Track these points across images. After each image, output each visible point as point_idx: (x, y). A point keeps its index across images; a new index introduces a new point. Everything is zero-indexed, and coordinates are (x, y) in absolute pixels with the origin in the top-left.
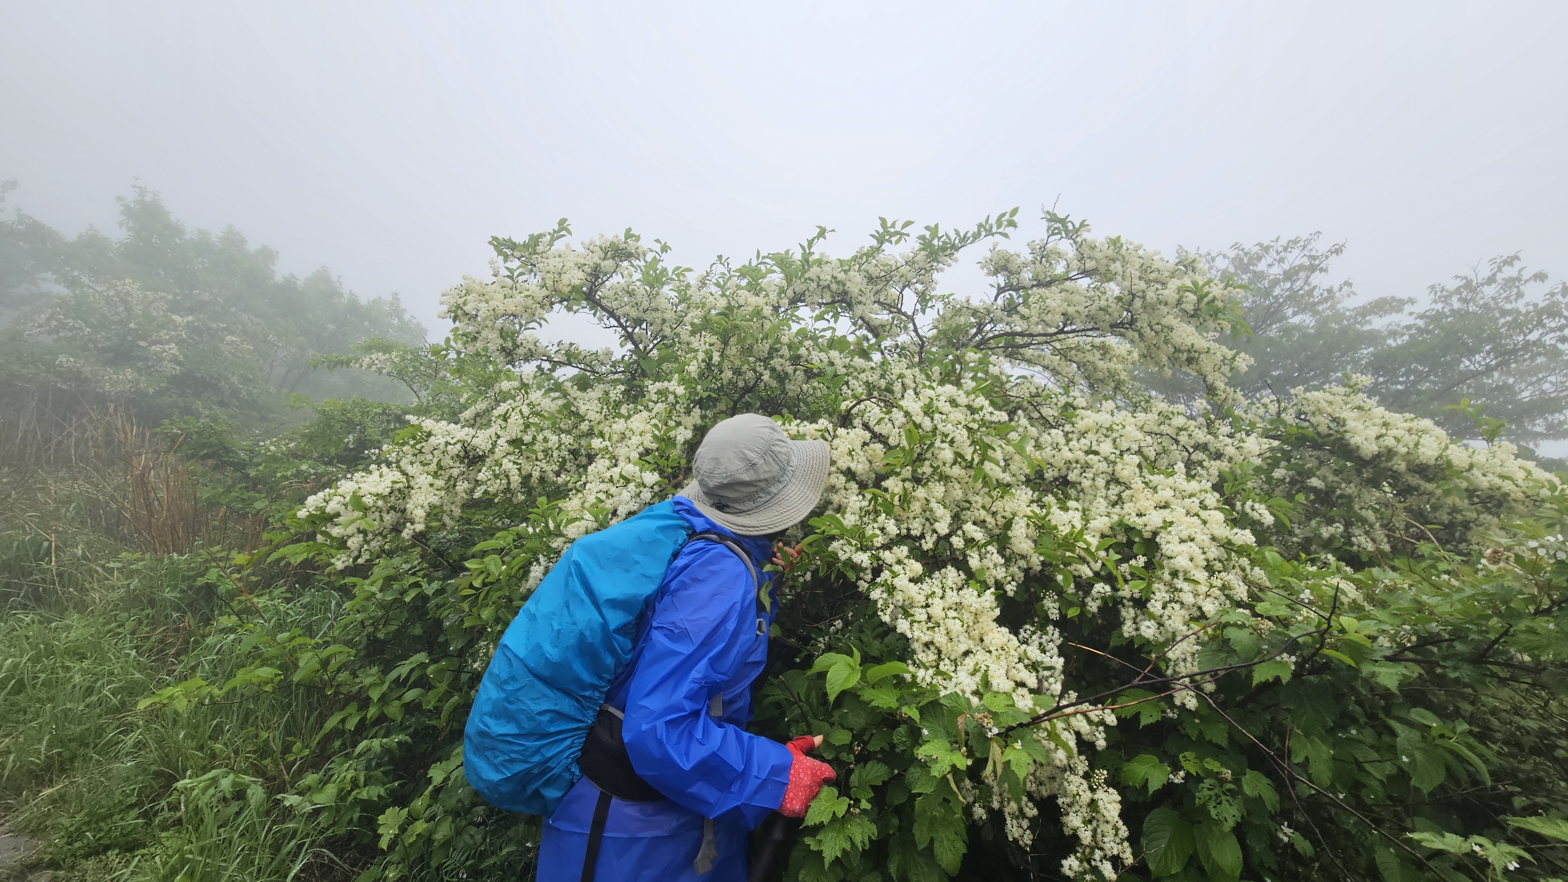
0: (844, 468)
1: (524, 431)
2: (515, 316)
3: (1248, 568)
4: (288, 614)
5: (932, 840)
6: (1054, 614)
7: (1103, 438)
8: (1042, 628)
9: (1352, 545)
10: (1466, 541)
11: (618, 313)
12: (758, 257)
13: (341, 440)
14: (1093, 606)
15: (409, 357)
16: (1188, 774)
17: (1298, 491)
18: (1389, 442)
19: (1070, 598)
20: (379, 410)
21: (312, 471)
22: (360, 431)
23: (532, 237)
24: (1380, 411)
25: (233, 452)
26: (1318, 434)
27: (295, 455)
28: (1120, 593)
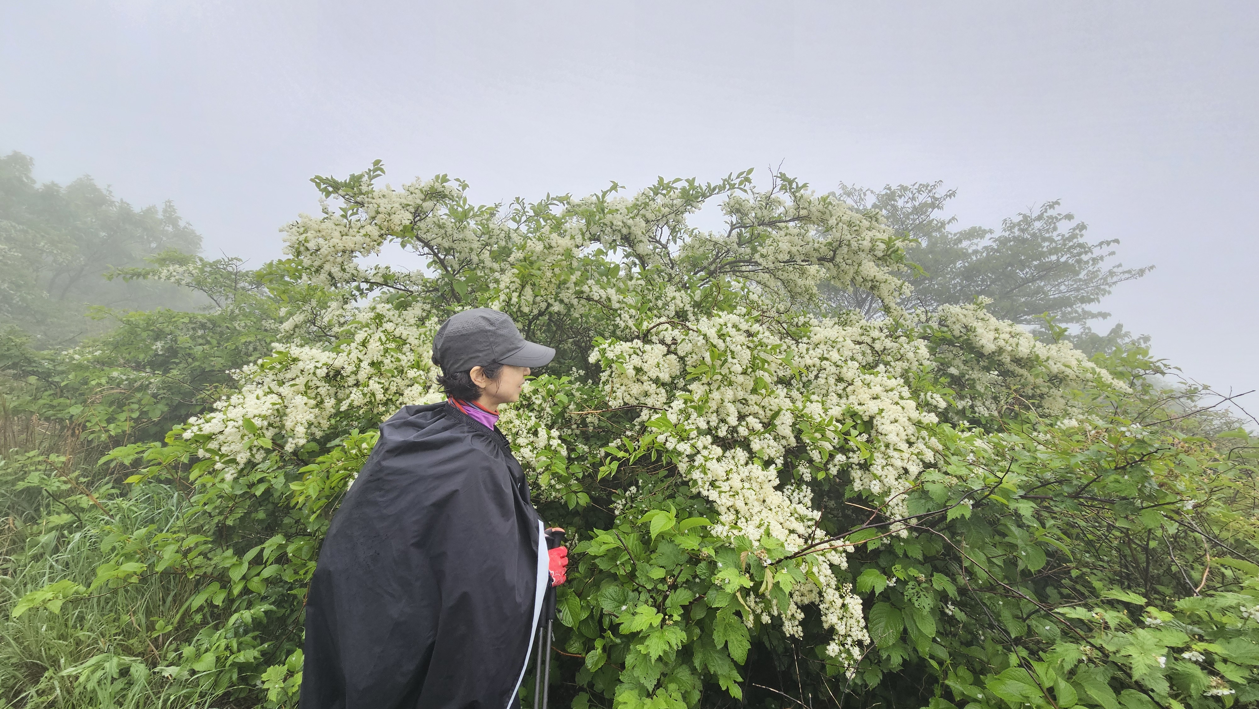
0: (654, 377)
1: (384, 355)
3: (927, 438)
4: (131, 510)
5: (726, 642)
6: (807, 477)
7: (830, 349)
8: (799, 487)
9: (975, 413)
10: (1041, 407)
11: (432, 243)
13: (148, 347)
14: (834, 471)
15: (208, 269)
16: (898, 579)
17: (941, 377)
18: (1002, 343)
19: (818, 465)
20: (185, 320)
21: (124, 377)
22: (171, 340)
23: (353, 177)
24: (993, 320)
25: (34, 361)
26: (954, 336)
27: (104, 363)
28: (851, 460)
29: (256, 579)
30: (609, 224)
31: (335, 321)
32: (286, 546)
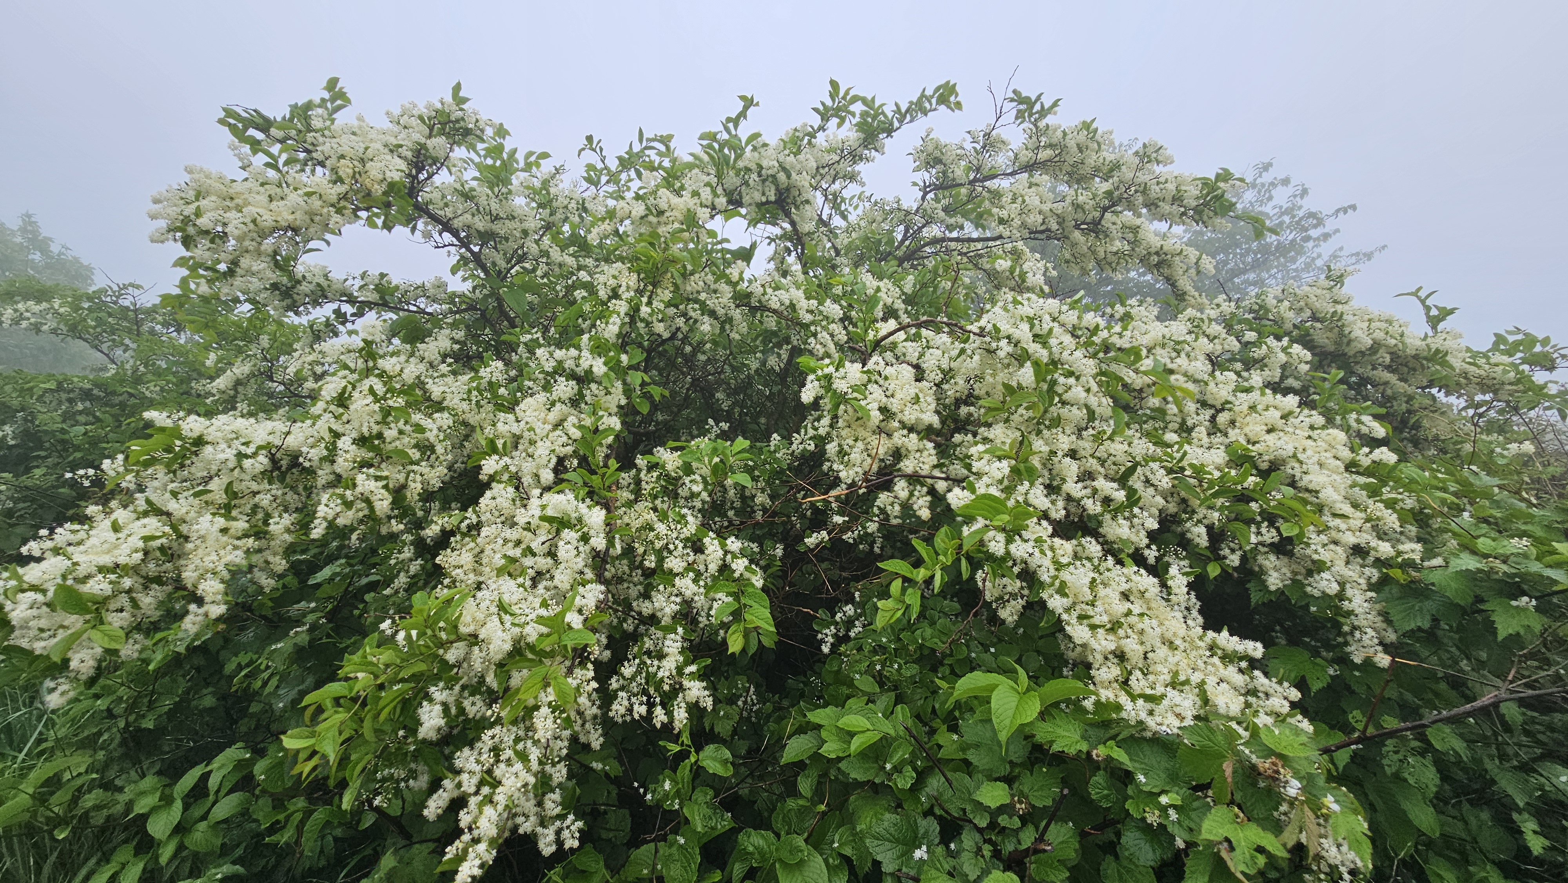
1: (384, 422)
2: (296, 231)
11: (457, 223)
12: (641, 141)
15: (86, 305)
20: (52, 385)
22: (25, 420)
29: (203, 825)
30: (754, 167)
31: (306, 372)
32: (251, 762)
